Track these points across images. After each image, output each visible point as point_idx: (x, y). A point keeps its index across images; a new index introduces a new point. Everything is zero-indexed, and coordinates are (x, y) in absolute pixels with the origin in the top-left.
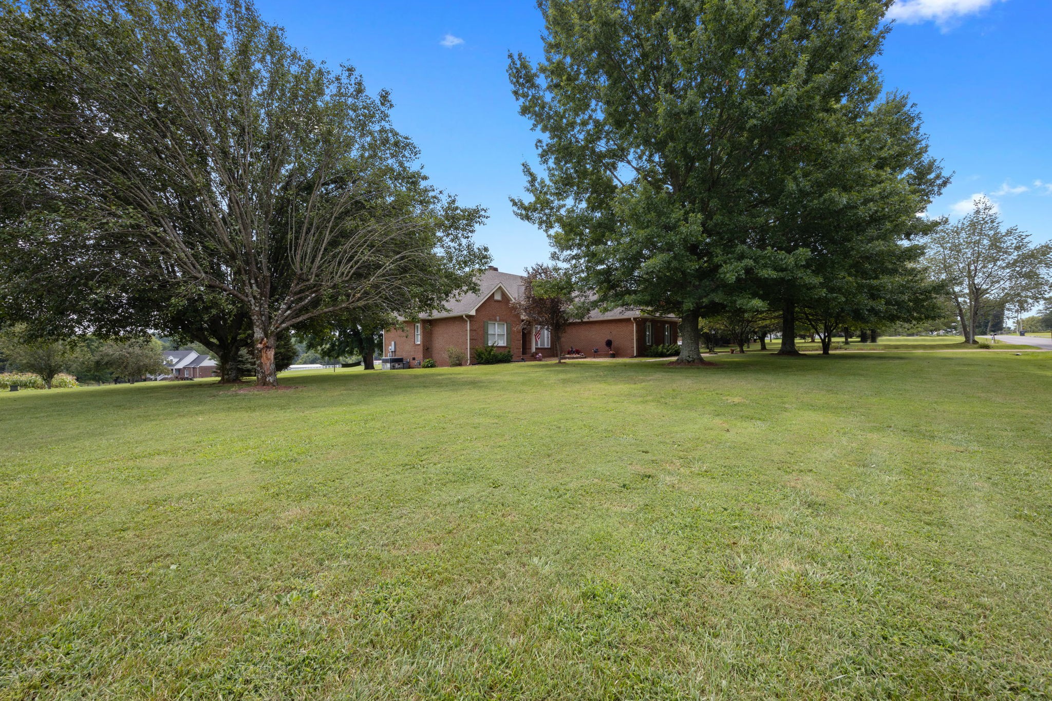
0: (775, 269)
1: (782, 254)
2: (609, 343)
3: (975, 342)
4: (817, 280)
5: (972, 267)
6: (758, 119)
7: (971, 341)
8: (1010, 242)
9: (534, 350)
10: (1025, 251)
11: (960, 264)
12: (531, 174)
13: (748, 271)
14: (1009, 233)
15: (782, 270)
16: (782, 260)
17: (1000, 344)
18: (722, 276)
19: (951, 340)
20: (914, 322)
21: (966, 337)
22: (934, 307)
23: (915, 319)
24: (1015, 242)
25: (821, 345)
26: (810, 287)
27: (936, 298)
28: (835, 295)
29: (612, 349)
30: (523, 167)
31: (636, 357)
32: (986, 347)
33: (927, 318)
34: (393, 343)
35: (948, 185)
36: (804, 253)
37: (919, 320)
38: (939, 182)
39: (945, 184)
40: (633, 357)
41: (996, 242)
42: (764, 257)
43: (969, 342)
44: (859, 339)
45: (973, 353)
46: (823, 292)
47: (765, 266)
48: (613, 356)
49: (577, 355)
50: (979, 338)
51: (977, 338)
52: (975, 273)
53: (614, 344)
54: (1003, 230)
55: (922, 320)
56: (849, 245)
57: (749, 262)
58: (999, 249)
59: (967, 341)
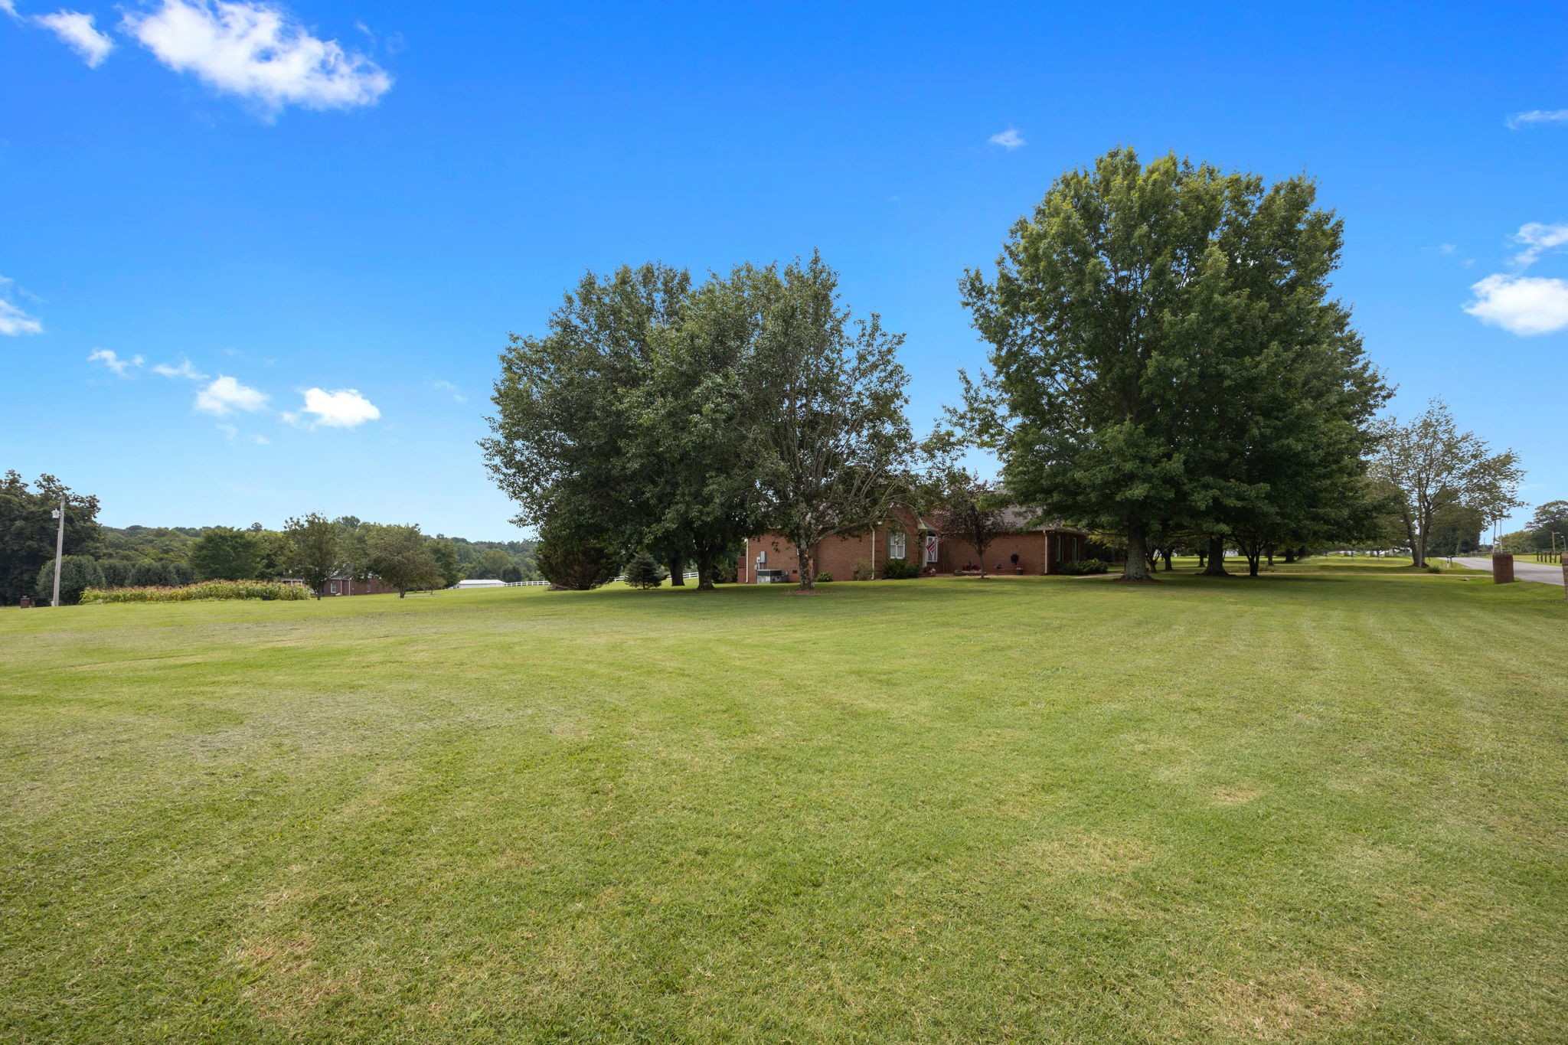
0: (1238, 499)
1: (1245, 487)
2: (1015, 559)
3: (1425, 565)
4: (1274, 510)
5: (1424, 475)
6: (1232, 380)
7: (1420, 565)
8: (1467, 448)
9: (925, 565)
10: (1483, 459)
11: (1409, 471)
12: (968, 382)
13: (1215, 499)
14: (1464, 439)
15: (1243, 499)
16: (1245, 492)
17: (1458, 568)
18: (1193, 504)
19: (1401, 562)
20: (1354, 542)
21: (1415, 559)
22: (1376, 526)
23: (1356, 539)
24: (1471, 449)
25: (1248, 565)
26: (1265, 515)
27: (1376, 517)
28: (1286, 521)
29: (1018, 565)
30: (959, 374)
31: (1046, 574)
32: (1436, 571)
33: (1368, 538)
34: (763, 553)
35: (1393, 397)
36: (1265, 487)
37: (1360, 540)
38: (1383, 393)
39: (1389, 396)
40: (1043, 574)
41: (1450, 447)
42: (1228, 488)
43: (1419, 565)
44: (1284, 559)
45: (1416, 577)
46: (1278, 520)
47: (1229, 496)
48: (1021, 573)
49: (976, 572)
50: (1432, 562)
51: (1427, 560)
52: (1427, 483)
53: (1021, 559)
54: (1459, 434)
55: (1363, 540)
56: (1300, 479)
57: (1217, 492)
58: (1455, 456)
59: (1416, 564)
